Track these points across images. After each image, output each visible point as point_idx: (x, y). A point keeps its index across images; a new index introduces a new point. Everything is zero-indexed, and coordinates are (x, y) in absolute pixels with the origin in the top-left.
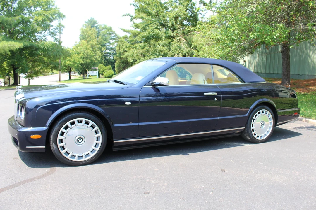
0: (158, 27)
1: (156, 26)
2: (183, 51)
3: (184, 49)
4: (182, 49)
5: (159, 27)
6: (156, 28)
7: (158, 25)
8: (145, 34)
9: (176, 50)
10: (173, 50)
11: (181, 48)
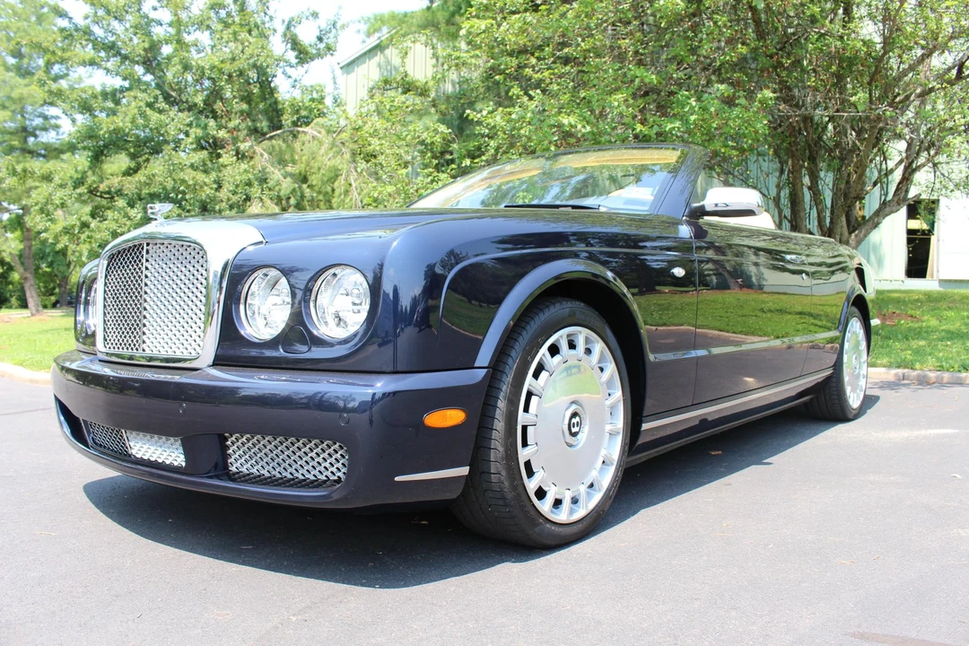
0: (157, 105)
1: (149, 101)
2: (277, 188)
3: (278, 183)
4: (271, 184)
5: (162, 105)
6: (150, 105)
7: (156, 98)
8: (121, 124)
9: (249, 184)
10: (237, 186)
11: (263, 181)
